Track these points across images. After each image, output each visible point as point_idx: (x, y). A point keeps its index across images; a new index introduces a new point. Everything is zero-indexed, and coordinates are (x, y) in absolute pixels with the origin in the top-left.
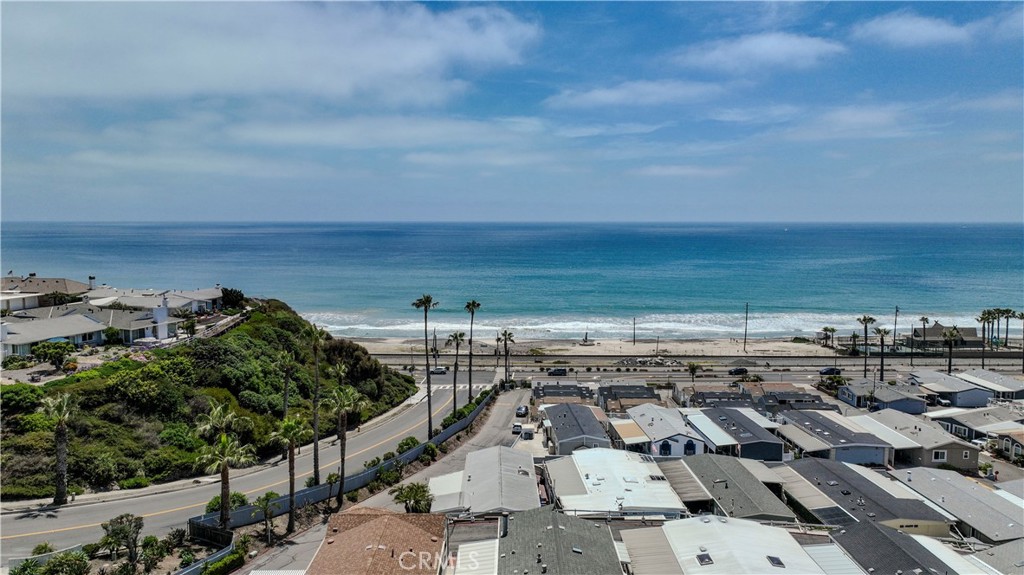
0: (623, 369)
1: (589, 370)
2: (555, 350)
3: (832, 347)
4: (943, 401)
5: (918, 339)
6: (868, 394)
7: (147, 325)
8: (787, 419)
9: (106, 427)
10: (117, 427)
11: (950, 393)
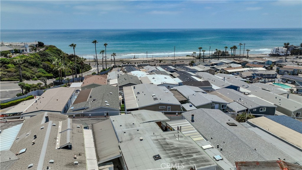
0: (144, 63)
2: (126, 60)
3: (195, 57)
5: (215, 54)
7: (24, 48)
8: (178, 67)
9: (25, 68)
10: (28, 68)
11: (216, 63)
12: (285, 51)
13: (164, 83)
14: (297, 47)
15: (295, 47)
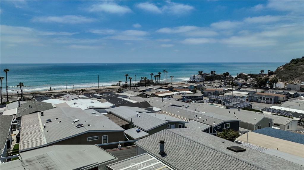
3: (121, 86)
12: (200, 78)
13: (91, 107)
14: (209, 74)
15: (207, 74)
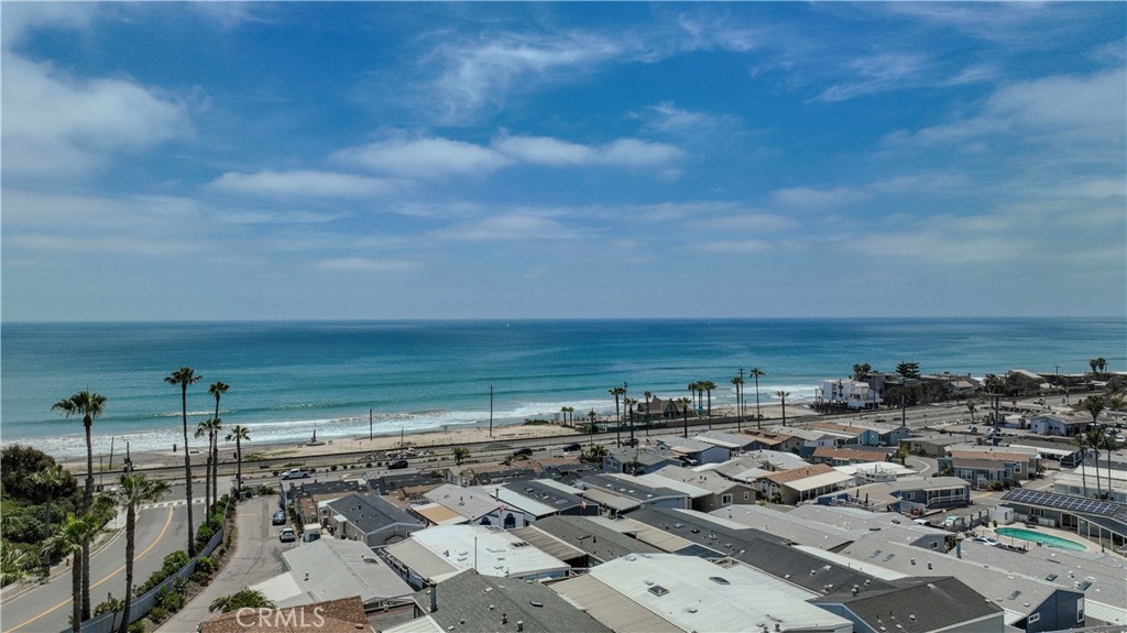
0: (373, 464)
1: (334, 468)
2: (279, 454)
3: (571, 427)
4: (692, 461)
5: (642, 413)
6: (632, 461)
8: (587, 484)
11: (695, 453)
12: (865, 391)
13: (781, 629)
14: (892, 378)
15: (887, 377)
